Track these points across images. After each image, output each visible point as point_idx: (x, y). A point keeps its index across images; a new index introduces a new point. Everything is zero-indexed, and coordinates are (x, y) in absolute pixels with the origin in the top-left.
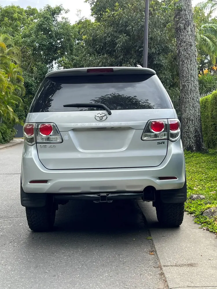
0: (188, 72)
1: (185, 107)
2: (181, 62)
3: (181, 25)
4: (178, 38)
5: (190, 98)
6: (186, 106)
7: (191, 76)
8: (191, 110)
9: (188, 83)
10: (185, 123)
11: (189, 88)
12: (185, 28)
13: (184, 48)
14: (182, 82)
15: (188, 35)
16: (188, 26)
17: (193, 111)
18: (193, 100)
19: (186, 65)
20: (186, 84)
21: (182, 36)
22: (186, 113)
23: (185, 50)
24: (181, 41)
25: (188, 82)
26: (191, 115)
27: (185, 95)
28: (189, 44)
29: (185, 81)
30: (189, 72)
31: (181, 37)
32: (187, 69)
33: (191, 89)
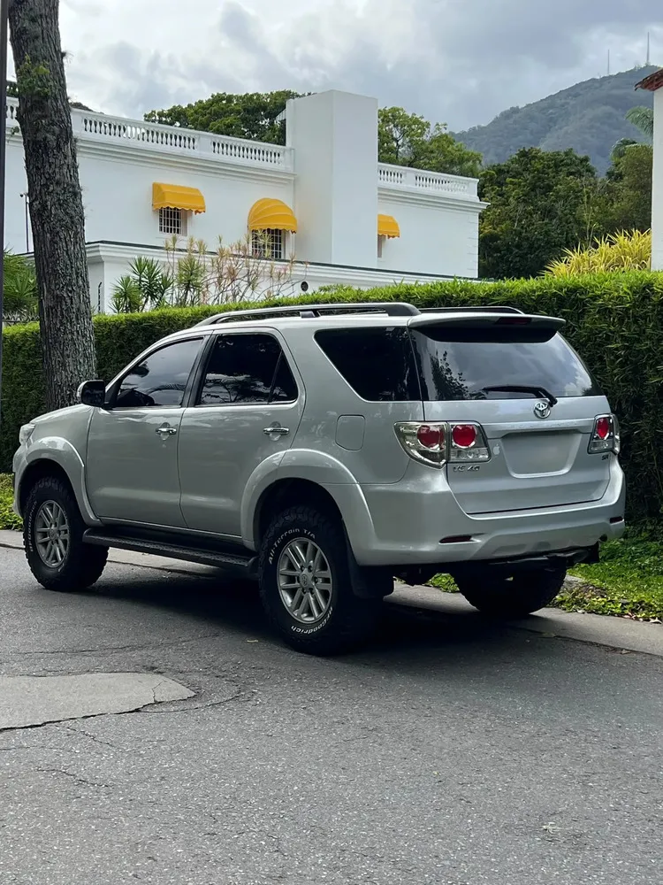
0: (68, 262)
1: (62, 354)
2: (48, 235)
3: (48, 135)
4: (37, 168)
5: (78, 332)
6: (66, 353)
7: (77, 273)
8: (80, 363)
9: (71, 292)
10: (63, 397)
11: (74, 306)
12: (59, 147)
13: (59, 199)
14: (53, 287)
15: (65, 167)
16: (66, 143)
17: (86, 367)
18: (83, 337)
19: (64, 244)
20: (65, 295)
21: (50, 166)
22: (66, 371)
23: (60, 205)
24: (47, 179)
25: (70, 289)
26: (80, 378)
27: (62, 324)
28: (71, 190)
29: (63, 287)
30: (71, 263)
31: (47, 166)
32: (67, 254)
33: (79, 309)
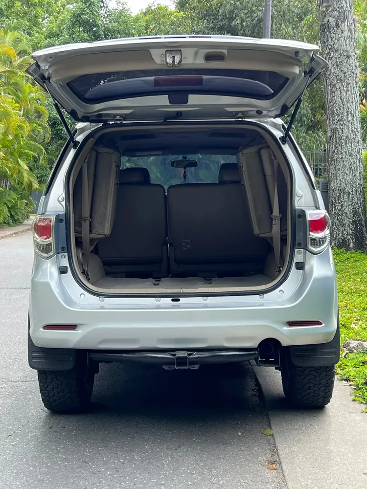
0: (342, 105)
1: (335, 168)
2: (329, 87)
3: (330, 18)
4: (324, 42)
5: (346, 152)
6: (337, 167)
7: (347, 112)
8: (347, 174)
9: (342, 125)
10: (335, 198)
11: (344, 134)
12: (337, 25)
13: (336, 62)
14: (331, 123)
15: (342, 39)
16: (343, 22)
17: (351, 177)
18: (350, 156)
19: (339, 92)
20: (338, 128)
21: (332, 39)
22: (337, 180)
23: (337, 66)
24: (330, 49)
25: (342, 123)
26: (346, 184)
27: (336, 147)
28: (345, 54)
29: (337, 122)
30: (344, 105)
31: (330, 40)
32: (341, 99)
33: (347, 137)
